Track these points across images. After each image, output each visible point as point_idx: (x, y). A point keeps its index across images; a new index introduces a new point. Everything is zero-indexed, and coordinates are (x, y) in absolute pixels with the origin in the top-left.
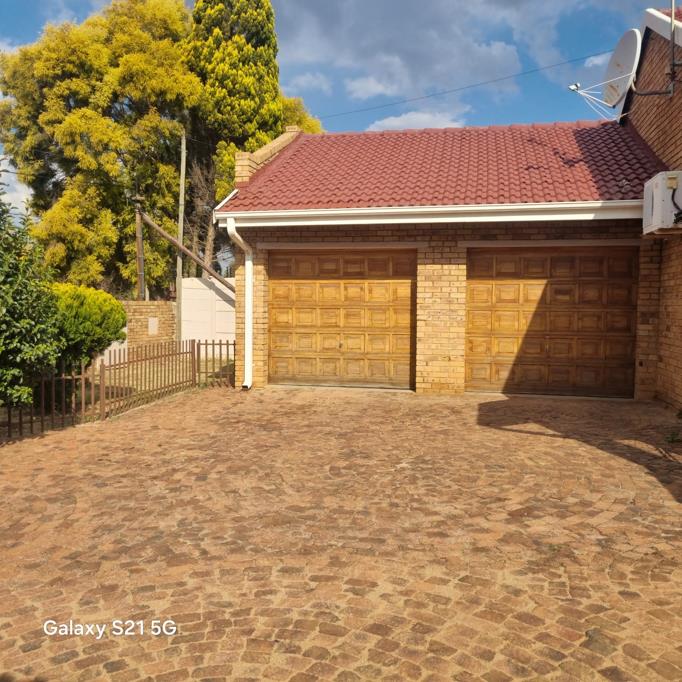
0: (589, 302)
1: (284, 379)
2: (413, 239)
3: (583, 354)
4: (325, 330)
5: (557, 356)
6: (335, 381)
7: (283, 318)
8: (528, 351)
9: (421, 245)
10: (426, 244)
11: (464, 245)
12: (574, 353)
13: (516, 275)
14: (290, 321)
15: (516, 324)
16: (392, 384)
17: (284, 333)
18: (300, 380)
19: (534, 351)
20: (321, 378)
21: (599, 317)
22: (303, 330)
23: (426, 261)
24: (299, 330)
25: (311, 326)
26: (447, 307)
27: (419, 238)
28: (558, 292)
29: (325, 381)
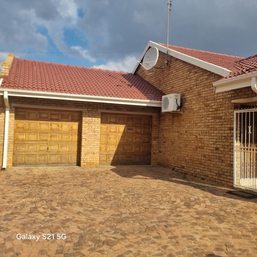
0: (137, 133)
1: (20, 164)
2: (81, 107)
3: (136, 151)
4: (41, 142)
5: (128, 151)
6: (45, 164)
7: (21, 137)
8: (119, 150)
9: (84, 110)
10: (86, 110)
11: (100, 111)
12: (133, 151)
13: (115, 123)
14: (24, 138)
15: (115, 140)
16: (69, 164)
17: (22, 143)
18: (28, 164)
19: (121, 150)
20: (38, 163)
21: (141, 138)
22: (30, 142)
23: (86, 116)
24: (28, 142)
25: (34, 141)
26: (93, 134)
27: (84, 107)
28: (129, 129)
29: (40, 164)
